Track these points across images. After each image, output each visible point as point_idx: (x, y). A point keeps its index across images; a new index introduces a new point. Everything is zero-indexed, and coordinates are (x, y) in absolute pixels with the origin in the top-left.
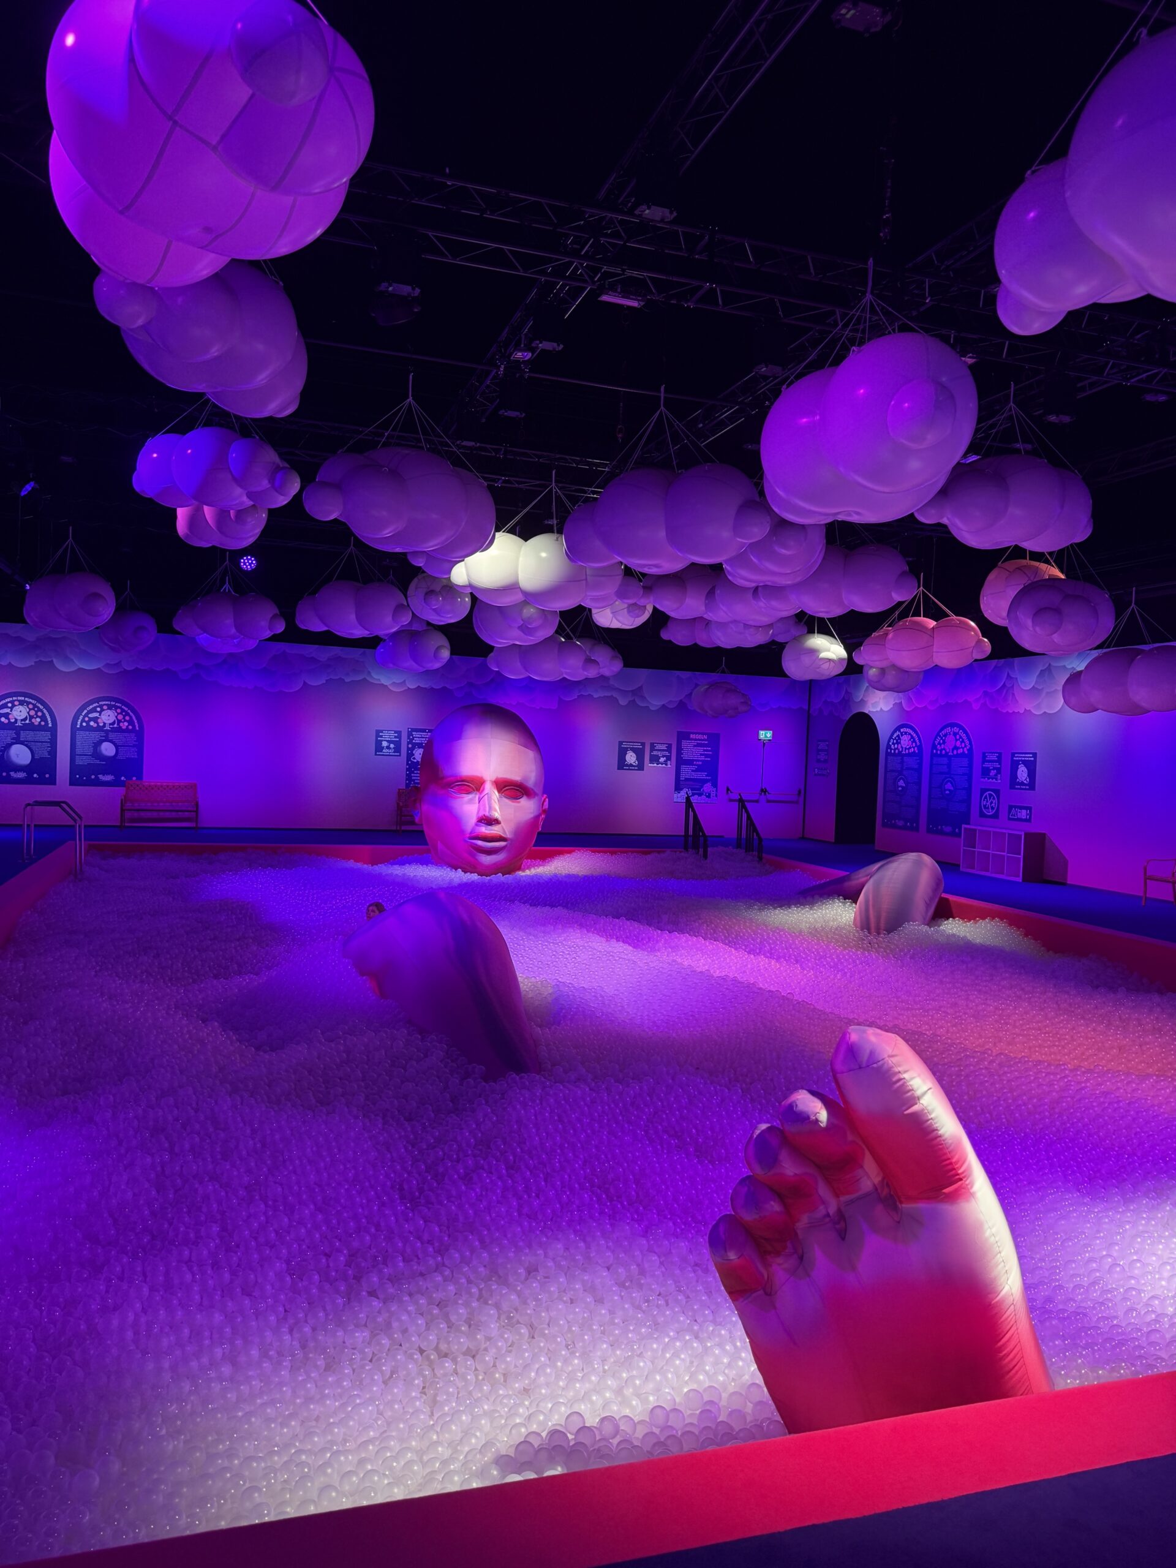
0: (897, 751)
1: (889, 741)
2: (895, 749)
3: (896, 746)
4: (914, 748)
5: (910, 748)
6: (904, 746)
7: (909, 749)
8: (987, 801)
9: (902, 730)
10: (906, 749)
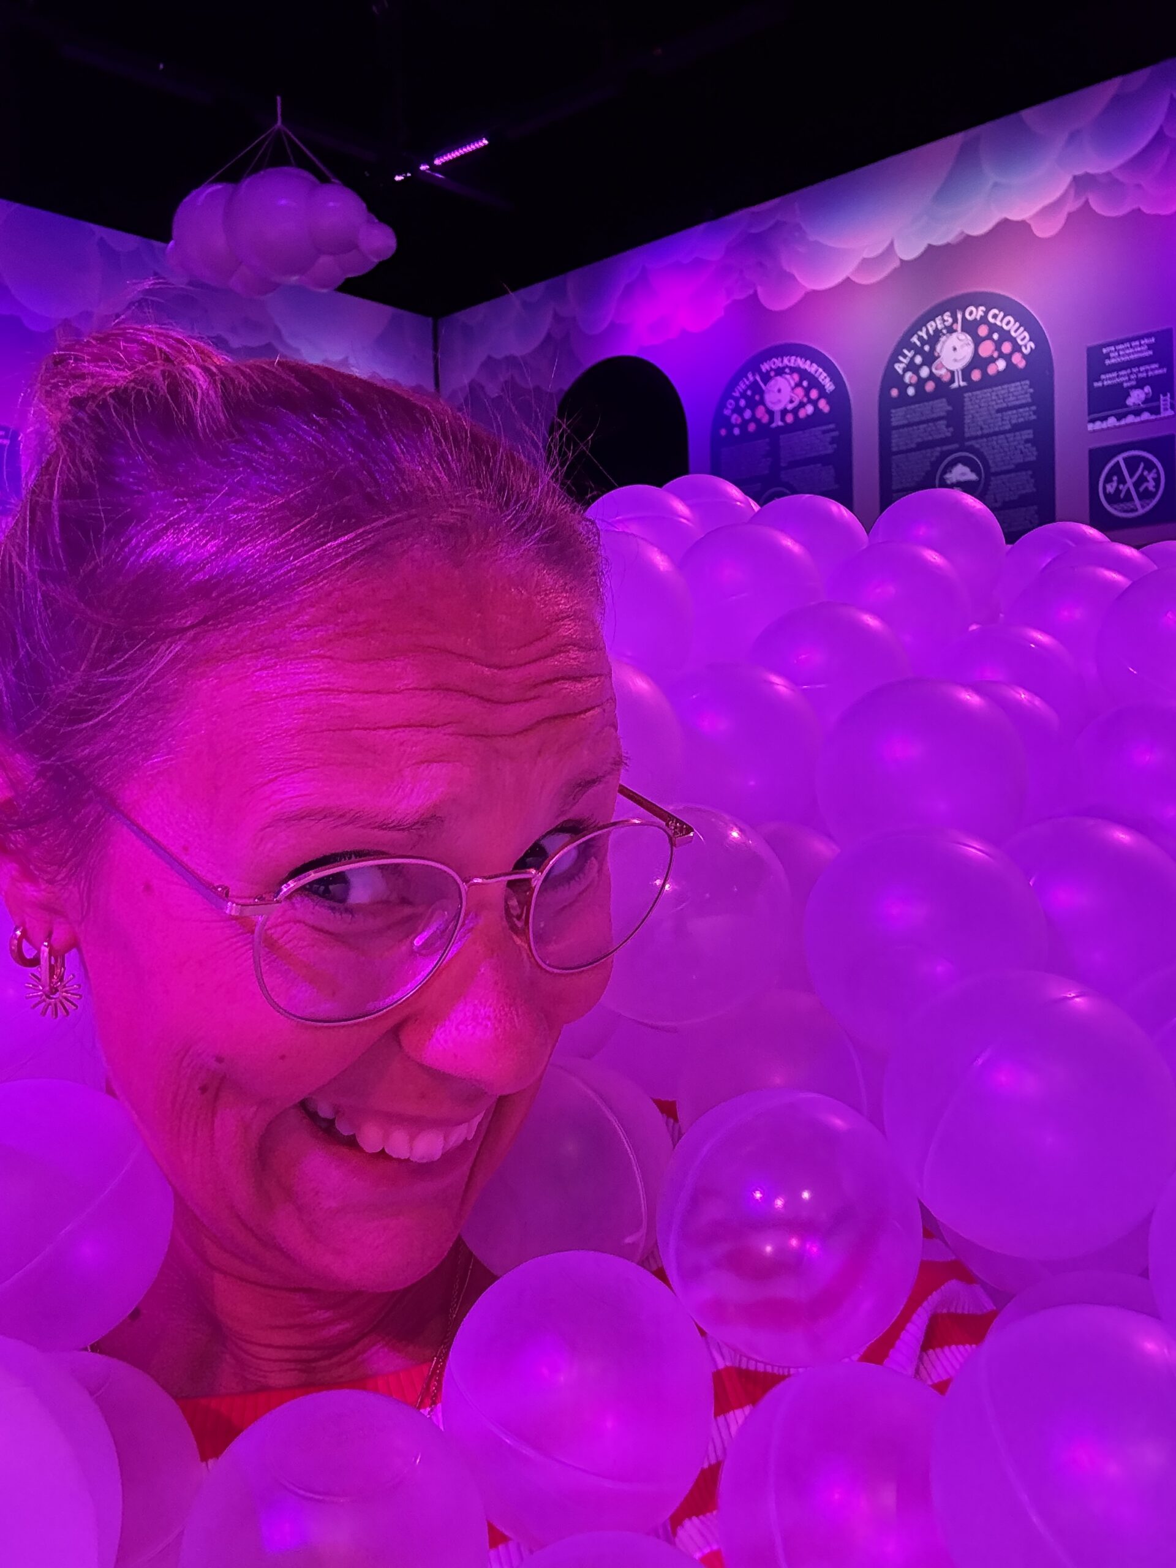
0: (752, 427)
1: (722, 405)
2: (744, 424)
3: (748, 414)
4: (815, 403)
5: (802, 405)
6: (777, 408)
7: (795, 411)
8: (1122, 480)
9: (765, 367)
10: (784, 412)
